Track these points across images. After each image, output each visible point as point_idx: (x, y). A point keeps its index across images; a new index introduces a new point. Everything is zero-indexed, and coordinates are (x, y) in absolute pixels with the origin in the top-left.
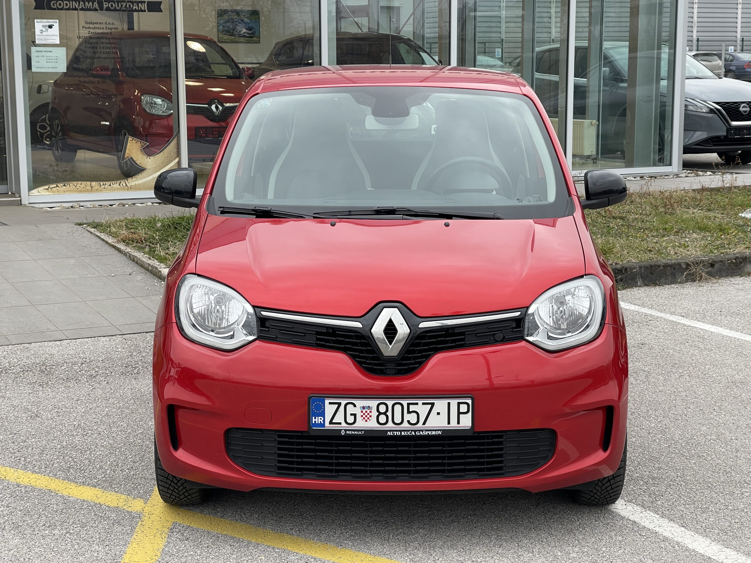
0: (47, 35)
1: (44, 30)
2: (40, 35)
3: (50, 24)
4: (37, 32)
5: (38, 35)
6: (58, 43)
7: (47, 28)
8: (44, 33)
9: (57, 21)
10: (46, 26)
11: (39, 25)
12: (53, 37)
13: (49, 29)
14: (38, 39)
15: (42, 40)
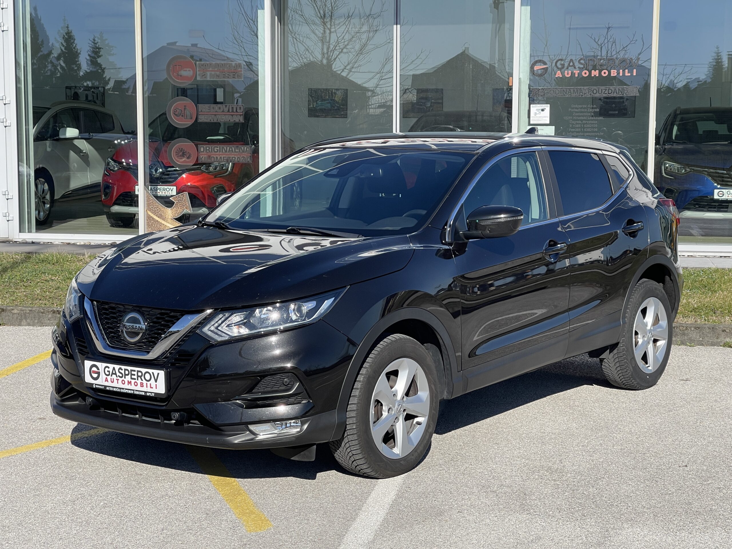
0: (540, 117)
1: (538, 113)
2: (534, 117)
3: (542, 108)
4: (532, 114)
5: (532, 117)
6: (548, 122)
7: (540, 111)
8: (537, 115)
9: (549, 105)
10: (539, 110)
11: (534, 108)
12: (544, 119)
13: (542, 112)
14: (532, 120)
15: (535, 120)
